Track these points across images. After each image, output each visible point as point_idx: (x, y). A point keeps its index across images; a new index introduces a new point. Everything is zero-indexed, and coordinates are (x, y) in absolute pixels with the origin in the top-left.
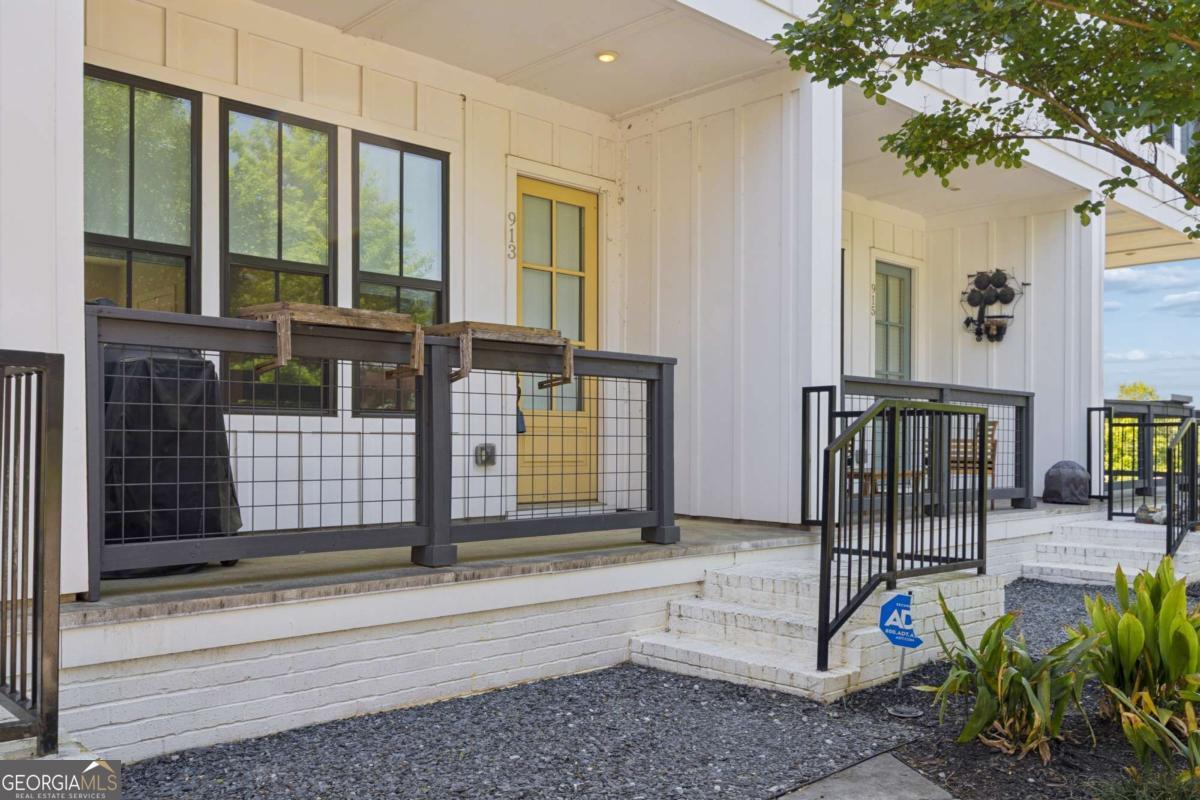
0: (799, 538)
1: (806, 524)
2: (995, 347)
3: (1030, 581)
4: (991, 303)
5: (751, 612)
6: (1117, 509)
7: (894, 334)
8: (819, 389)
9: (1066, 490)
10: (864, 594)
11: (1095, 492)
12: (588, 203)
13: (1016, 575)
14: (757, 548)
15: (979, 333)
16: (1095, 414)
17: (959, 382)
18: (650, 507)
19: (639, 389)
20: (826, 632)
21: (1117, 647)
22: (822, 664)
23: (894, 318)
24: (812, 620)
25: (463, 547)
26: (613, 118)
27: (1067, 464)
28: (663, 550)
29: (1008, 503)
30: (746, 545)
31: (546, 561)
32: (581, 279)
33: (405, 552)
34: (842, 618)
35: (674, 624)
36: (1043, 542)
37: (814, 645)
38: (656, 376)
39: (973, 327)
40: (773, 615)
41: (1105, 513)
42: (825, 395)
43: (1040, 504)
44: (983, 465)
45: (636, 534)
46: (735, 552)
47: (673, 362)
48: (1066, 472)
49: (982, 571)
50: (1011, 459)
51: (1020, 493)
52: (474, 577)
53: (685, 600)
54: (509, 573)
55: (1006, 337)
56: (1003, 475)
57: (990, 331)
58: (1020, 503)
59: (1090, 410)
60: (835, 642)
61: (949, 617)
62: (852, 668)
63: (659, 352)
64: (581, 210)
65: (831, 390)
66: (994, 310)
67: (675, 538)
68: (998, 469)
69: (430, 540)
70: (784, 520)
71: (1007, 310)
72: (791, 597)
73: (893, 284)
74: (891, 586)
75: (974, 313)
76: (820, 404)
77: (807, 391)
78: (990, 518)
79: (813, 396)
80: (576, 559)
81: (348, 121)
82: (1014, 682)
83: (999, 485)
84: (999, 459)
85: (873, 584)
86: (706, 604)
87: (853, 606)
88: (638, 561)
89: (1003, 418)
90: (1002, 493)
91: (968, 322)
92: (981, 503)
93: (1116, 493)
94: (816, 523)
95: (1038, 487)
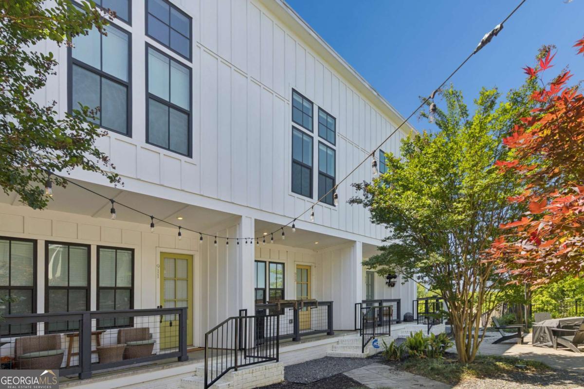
0: (355, 332)
1: (356, 330)
2: (393, 288)
3: (400, 339)
4: (392, 278)
5: (349, 345)
6: (419, 322)
7: (370, 287)
8: (358, 304)
9: (408, 319)
10: (370, 340)
11: (415, 319)
12: (308, 268)
13: (397, 338)
14: (347, 335)
15: (389, 285)
16: (414, 302)
17: (385, 298)
18: (329, 328)
19: (327, 307)
20: (363, 346)
21: (411, 344)
22: (363, 352)
23: (370, 283)
24: (361, 345)
25: (302, 338)
26: (314, 250)
27: (408, 313)
28: (331, 336)
29: (396, 322)
30: (346, 334)
31: (314, 339)
32: (307, 284)
33: (291, 339)
34: (366, 344)
35: (334, 349)
36: (403, 330)
37: (361, 350)
38: (330, 305)
39: (388, 284)
40: (353, 345)
41: (417, 323)
42: (360, 305)
43: (403, 322)
44: (390, 315)
45: (326, 334)
46: (344, 336)
47: (333, 302)
48: (408, 315)
49: (390, 335)
50: (396, 313)
51: (398, 320)
52: (304, 342)
53: (335, 345)
54: (309, 341)
55: (395, 286)
56: (394, 317)
57: (391, 285)
58: (398, 322)
59: (413, 301)
60: (365, 348)
61: (384, 343)
62: (368, 353)
63: (329, 300)
64: (307, 270)
65: (360, 304)
66: (392, 280)
67: (333, 334)
68: (393, 316)
69: (296, 336)
70: (351, 329)
71: (395, 280)
72: (355, 342)
73: (370, 276)
74: (374, 338)
75: (388, 281)
76: (358, 307)
77: (356, 304)
78: (391, 326)
79: (357, 305)
80: (318, 339)
81: (268, 260)
82: (394, 350)
83: (393, 319)
84: (393, 313)
85: (371, 338)
86: (340, 345)
87: (368, 342)
88: (328, 338)
89: (395, 304)
90: (394, 320)
91: (387, 283)
92: (389, 323)
93: (419, 318)
94: (358, 329)
95: (402, 318)
